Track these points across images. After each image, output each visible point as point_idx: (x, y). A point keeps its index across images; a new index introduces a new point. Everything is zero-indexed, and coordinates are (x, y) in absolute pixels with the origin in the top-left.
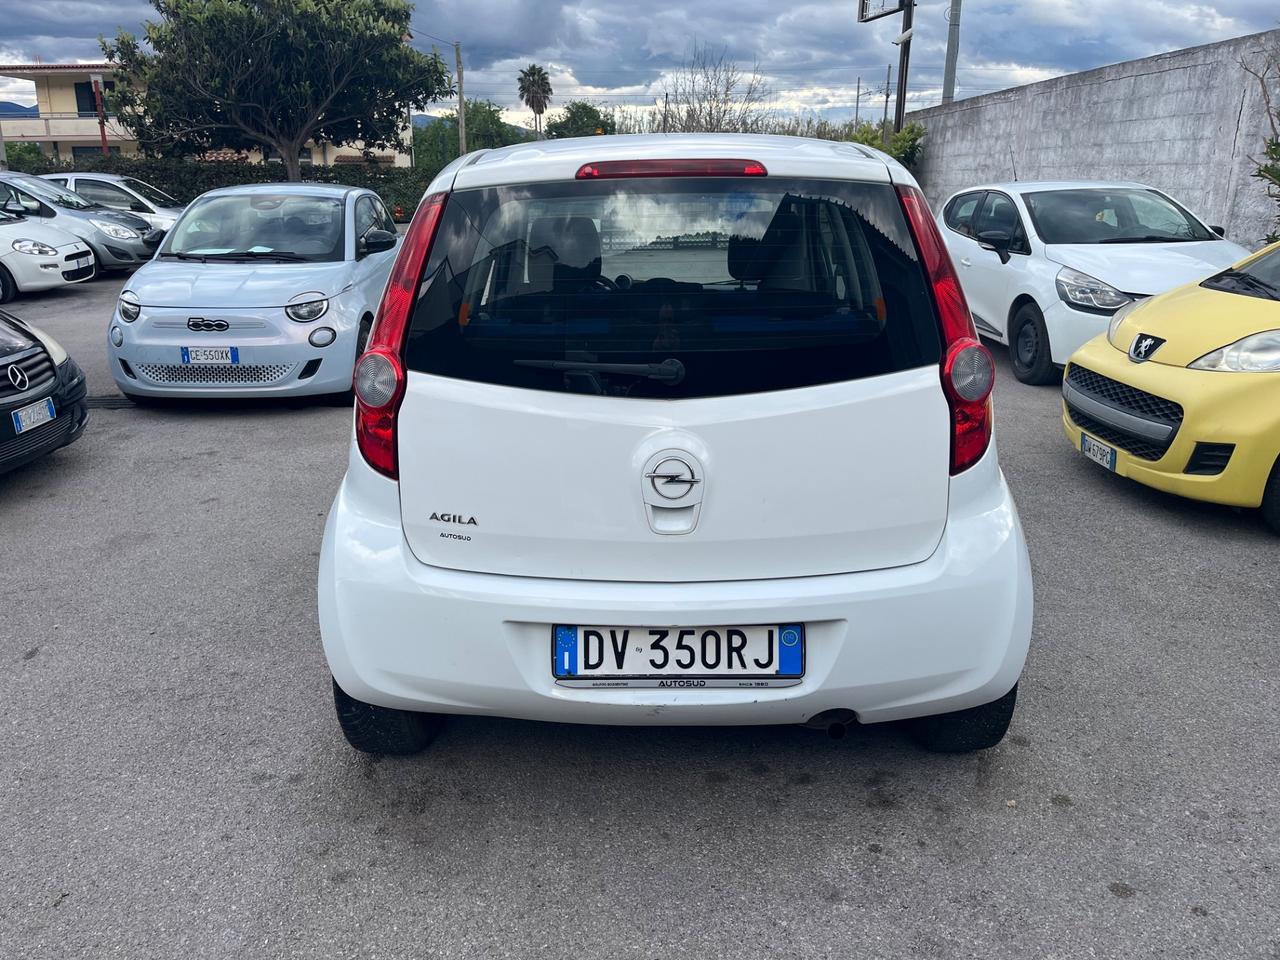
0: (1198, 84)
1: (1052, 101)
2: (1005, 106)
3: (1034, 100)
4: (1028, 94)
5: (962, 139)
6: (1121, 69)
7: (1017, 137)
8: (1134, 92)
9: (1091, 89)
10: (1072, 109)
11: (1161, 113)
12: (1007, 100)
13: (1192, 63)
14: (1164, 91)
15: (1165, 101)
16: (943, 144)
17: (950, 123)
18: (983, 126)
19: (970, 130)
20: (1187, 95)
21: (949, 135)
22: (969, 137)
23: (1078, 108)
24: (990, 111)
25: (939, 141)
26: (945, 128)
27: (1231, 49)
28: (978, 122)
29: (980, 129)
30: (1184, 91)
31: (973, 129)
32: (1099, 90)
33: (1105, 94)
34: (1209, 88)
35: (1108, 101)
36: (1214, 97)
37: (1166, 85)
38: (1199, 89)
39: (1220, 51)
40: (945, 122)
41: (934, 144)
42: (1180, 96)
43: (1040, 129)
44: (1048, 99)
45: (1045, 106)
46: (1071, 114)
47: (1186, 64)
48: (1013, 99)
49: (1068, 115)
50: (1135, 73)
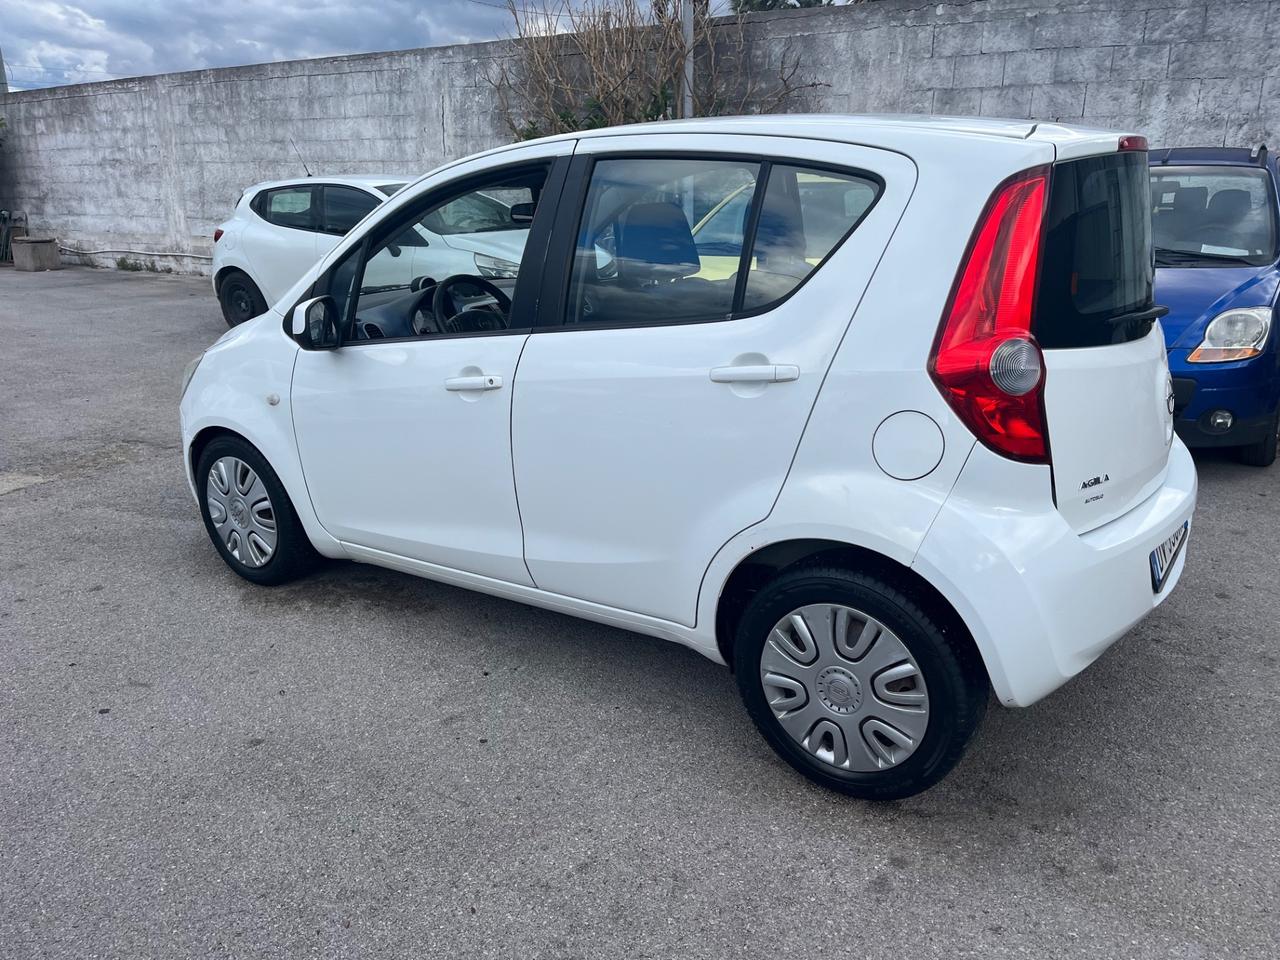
0: (388, 88)
1: (199, 94)
2: (126, 97)
3: (169, 93)
4: (160, 86)
5: (66, 131)
6: (287, 67)
7: (158, 130)
8: (310, 92)
9: (252, 85)
10: (230, 105)
11: (351, 113)
12: (128, 91)
13: (375, 67)
14: (349, 92)
15: (352, 102)
16: (34, 135)
17: (38, 112)
18: (97, 118)
19: (76, 121)
20: (378, 98)
21: (41, 126)
22: (78, 129)
23: (239, 103)
24: (104, 102)
25: (25, 132)
26: (31, 120)
27: (418, 58)
28: (88, 113)
29: (94, 120)
30: (373, 94)
31: (82, 121)
32: (263, 86)
33: (273, 90)
34: (401, 93)
35: (279, 99)
36: (409, 101)
37: (350, 87)
38: (391, 93)
39: (407, 59)
40: (27, 111)
41: (19, 137)
42: (370, 97)
43: (188, 121)
44: (192, 92)
45: (188, 99)
46: (231, 109)
47: (369, 68)
48: (137, 89)
49: (227, 110)
50: (307, 73)
